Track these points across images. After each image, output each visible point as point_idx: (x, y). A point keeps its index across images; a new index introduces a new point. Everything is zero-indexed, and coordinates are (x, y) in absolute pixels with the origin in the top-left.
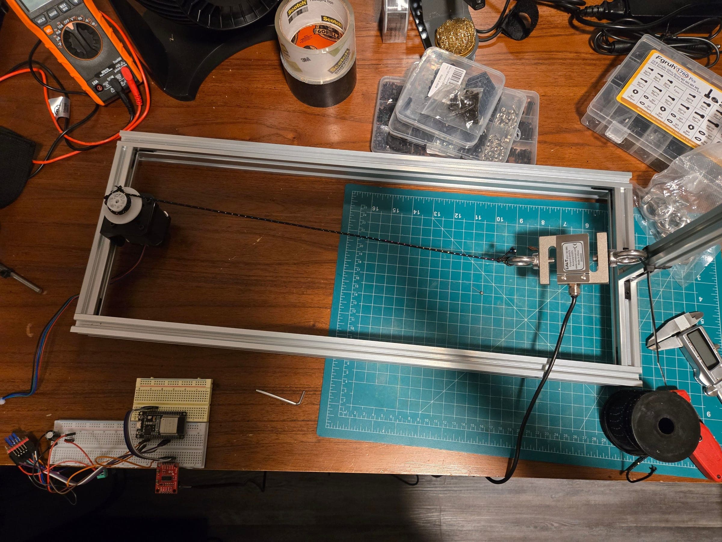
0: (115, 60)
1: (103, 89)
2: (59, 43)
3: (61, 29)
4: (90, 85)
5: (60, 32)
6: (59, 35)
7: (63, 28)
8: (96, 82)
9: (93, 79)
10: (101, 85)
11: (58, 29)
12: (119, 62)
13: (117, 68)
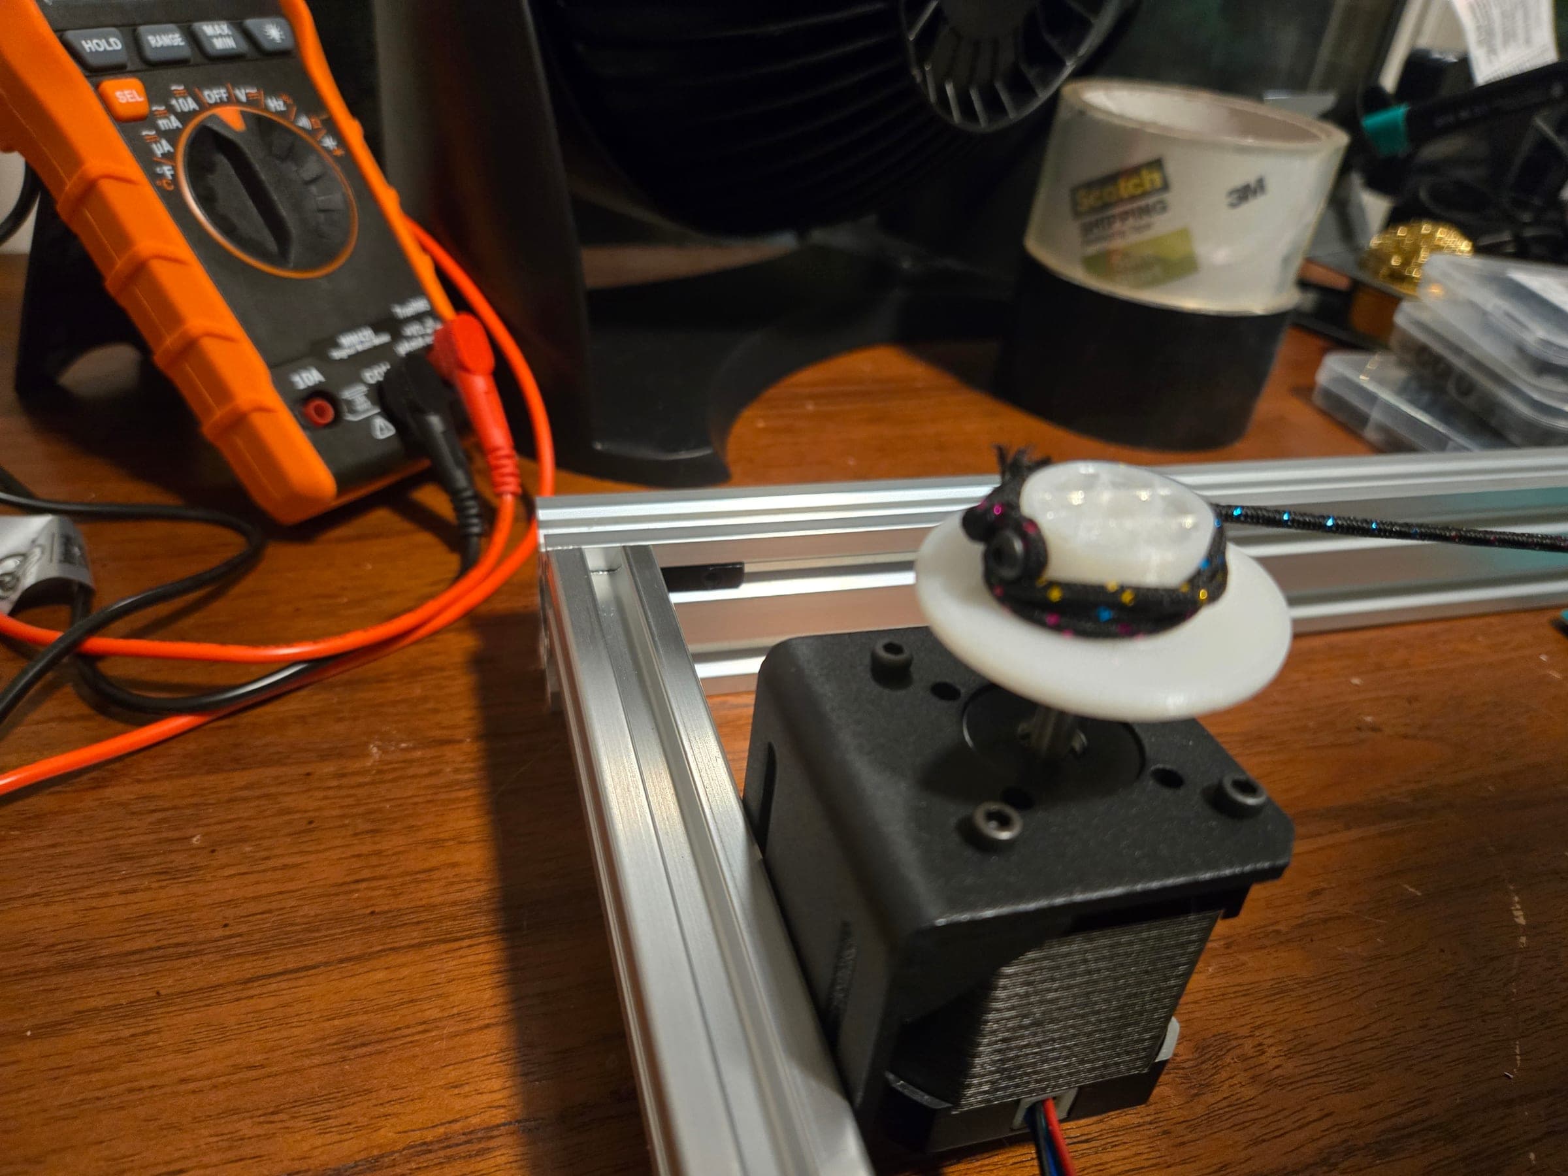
0: (403, 302)
1: (338, 416)
2: (159, 164)
3: (184, 117)
4: (283, 385)
5: (174, 123)
6: (172, 136)
7: (192, 114)
8: (308, 378)
9: (298, 362)
10: (335, 402)
11: (171, 110)
12: (419, 318)
13: (409, 338)
